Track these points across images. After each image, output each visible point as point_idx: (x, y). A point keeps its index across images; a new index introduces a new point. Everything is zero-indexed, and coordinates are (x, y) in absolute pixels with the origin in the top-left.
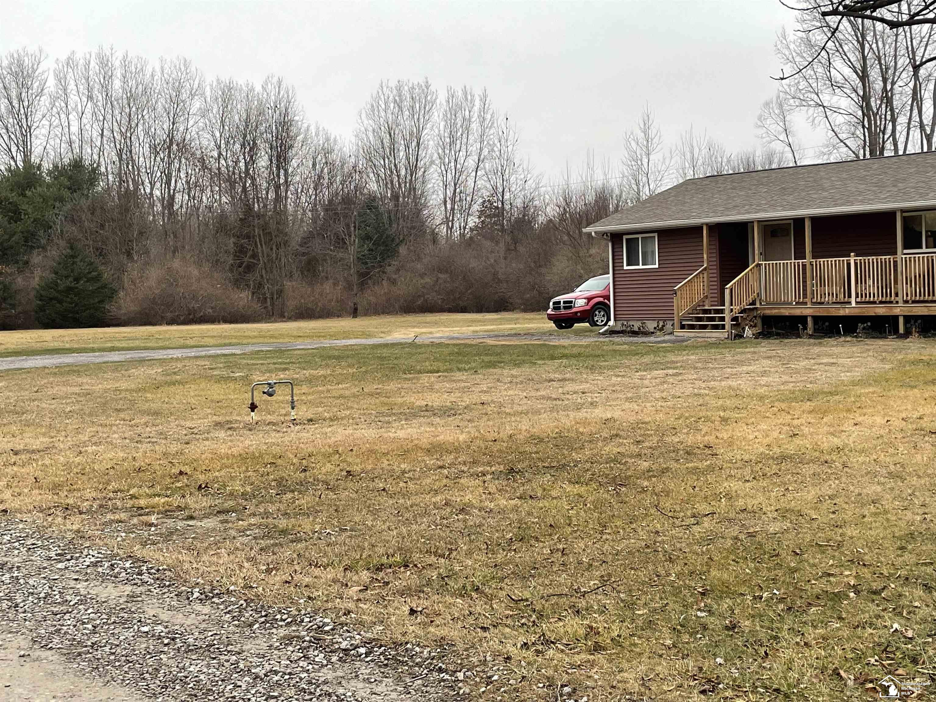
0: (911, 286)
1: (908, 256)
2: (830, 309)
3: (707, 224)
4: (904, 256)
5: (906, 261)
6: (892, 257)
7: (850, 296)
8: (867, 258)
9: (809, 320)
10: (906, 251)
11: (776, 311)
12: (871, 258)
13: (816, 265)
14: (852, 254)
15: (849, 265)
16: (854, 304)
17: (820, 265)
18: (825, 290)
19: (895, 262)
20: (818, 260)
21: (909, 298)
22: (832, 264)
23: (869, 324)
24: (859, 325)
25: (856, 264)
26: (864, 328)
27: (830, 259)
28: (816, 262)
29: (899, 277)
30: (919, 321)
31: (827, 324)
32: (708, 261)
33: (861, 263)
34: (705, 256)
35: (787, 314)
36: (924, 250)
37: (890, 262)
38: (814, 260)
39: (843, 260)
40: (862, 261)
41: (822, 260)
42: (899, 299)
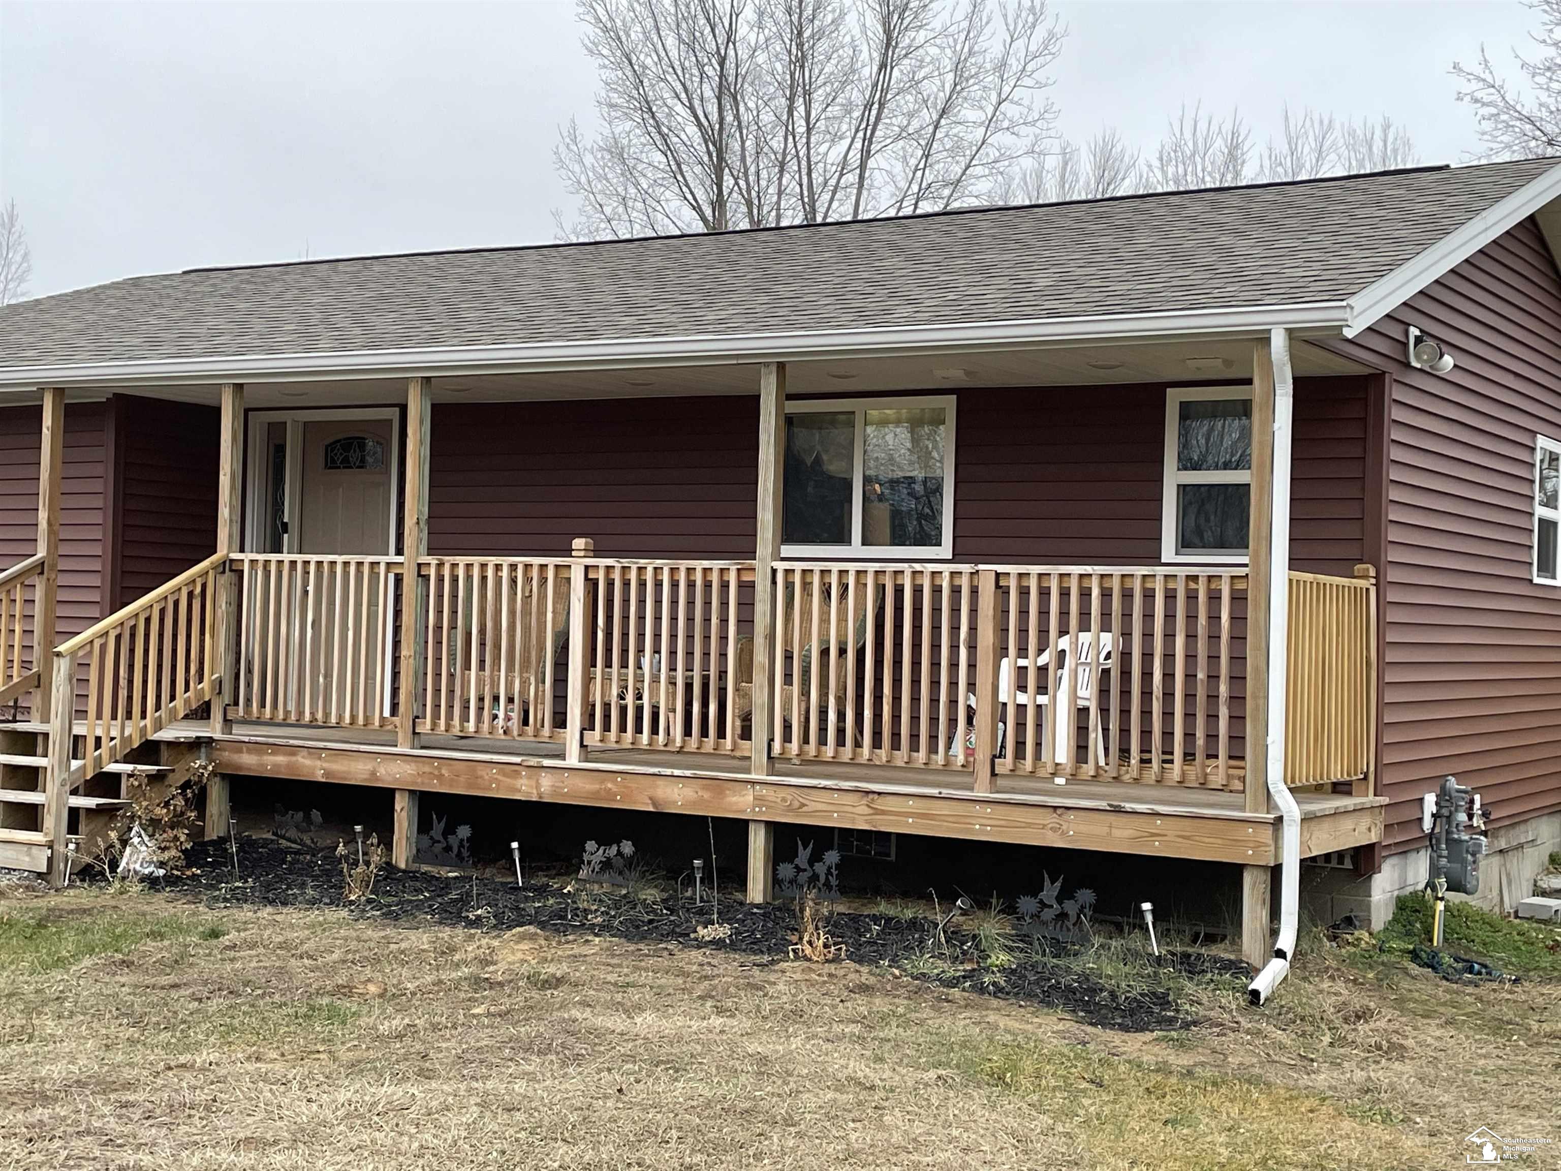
0: (805, 693)
1: (798, 566)
2: (482, 771)
3: (59, 392)
4: (781, 566)
5: (789, 587)
6: (733, 566)
7: (560, 721)
8: (633, 564)
9: (401, 804)
10: (787, 550)
11: (280, 759)
12: (650, 564)
13: (440, 579)
14: (579, 543)
15: (564, 583)
16: (573, 759)
17: (455, 579)
18: (495, 683)
19: (747, 589)
20: (449, 560)
21: (794, 747)
22: (498, 581)
23: (628, 848)
24: (591, 845)
25: (591, 585)
26: (607, 865)
27: (492, 560)
28: (440, 565)
29: (760, 656)
30: (832, 857)
31: (464, 832)
32: (54, 541)
33: (610, 584)
34: (43, 516)
35: (319, 776)
36: (856, 548)
37: (725, 586)
38: (433, 561)
39: (543, 567)
40: (617, 576)
41: (462, 560)
42: (756, 747)
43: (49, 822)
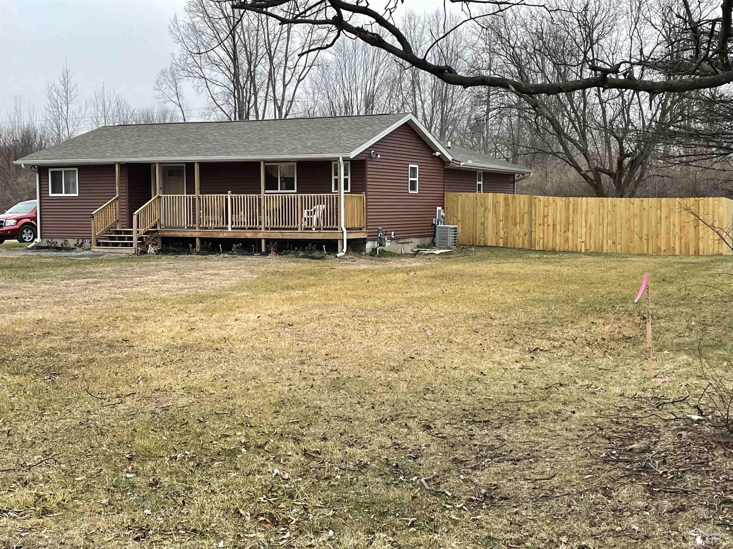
0: (270, 217)
1: (268, 195)
2: (213, 233)
3: (119, 163)
4: (265, 195)
5: (267, 198)
6: (257, 195)
7: (227, 223)
8: (239, 195)
9: (197, 240)
10: (267, 191)
11: (173, 233)
12: (242, 195)
13: (203, 199)
14: (229, 192)
15: (227, 200)
16: (230, 230)
17: (206, 199)
18: (209, 218)
19: (260, 199)
20: (204, 195)
21: (269, 226)
22: (214, 199)
23: (241, 244)
24: (234, 245)
25: (232, 199)
26: (237, 248)
27: (213, 195)
28: (203, 196)
29: (262, 210)
30: (276, 243)
31: (210, 244)
32: (120, 193)
33: (235, 199)
34: (117, 188)
35: (181, 236)
36: (279, 191)
37: (256, 199)
38: (201, 195)
39: (223, 196)
41: (207, 195)
42: (262, 226)
43: (134, 245)
